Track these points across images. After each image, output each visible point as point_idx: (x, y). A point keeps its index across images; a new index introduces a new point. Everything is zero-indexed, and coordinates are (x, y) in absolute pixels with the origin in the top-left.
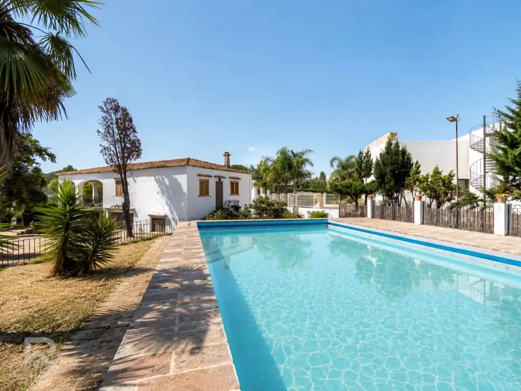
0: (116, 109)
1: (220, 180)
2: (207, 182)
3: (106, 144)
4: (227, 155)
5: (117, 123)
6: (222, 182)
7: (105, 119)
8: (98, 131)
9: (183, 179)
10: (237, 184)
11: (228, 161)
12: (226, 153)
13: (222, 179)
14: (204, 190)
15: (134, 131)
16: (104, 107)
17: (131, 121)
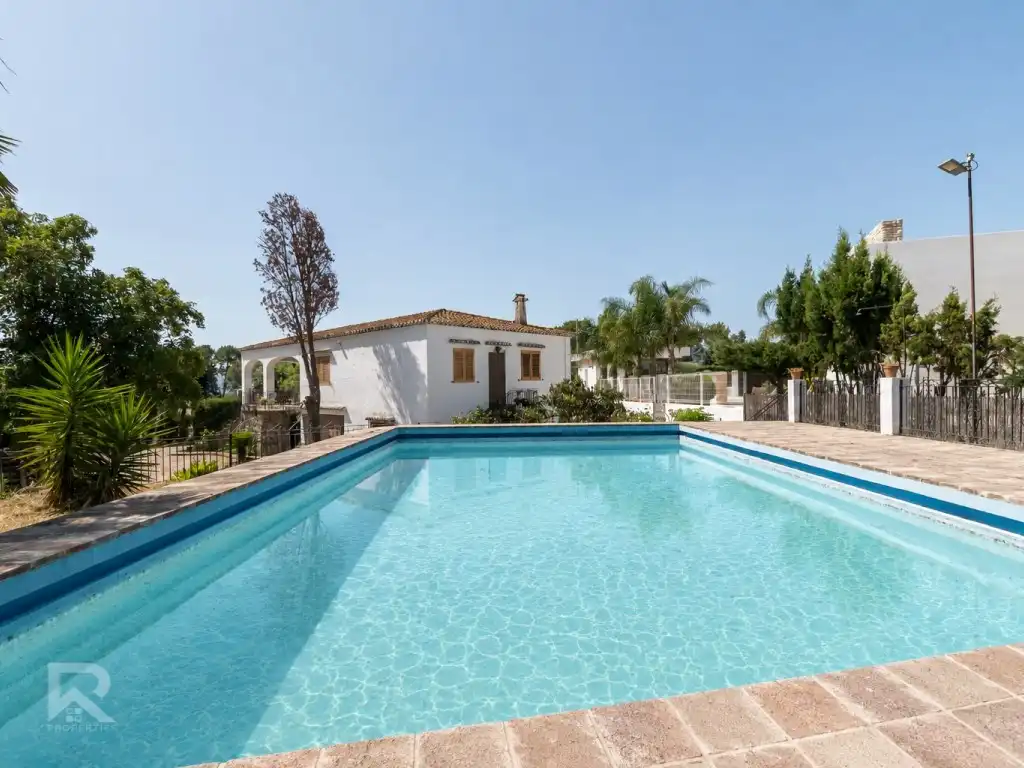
0: (294, 214)
1: (497, 349)
2: (470, 355)
3: (271, 287)
4: (521, 299)
5: (294, 244)
6: (503, 355)
7: (270, 236)
8: (257, 263)
9: (419, 349)
10: (537, 357)
11: (523, 311)
12: (518, 295)
13: (503, 348)
14: (463, 368)
15: (328, 258)
16: (268, 212)
17: (321, 237)
